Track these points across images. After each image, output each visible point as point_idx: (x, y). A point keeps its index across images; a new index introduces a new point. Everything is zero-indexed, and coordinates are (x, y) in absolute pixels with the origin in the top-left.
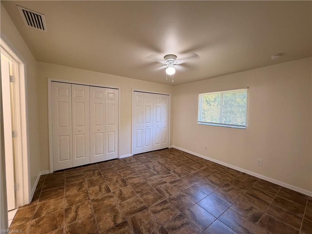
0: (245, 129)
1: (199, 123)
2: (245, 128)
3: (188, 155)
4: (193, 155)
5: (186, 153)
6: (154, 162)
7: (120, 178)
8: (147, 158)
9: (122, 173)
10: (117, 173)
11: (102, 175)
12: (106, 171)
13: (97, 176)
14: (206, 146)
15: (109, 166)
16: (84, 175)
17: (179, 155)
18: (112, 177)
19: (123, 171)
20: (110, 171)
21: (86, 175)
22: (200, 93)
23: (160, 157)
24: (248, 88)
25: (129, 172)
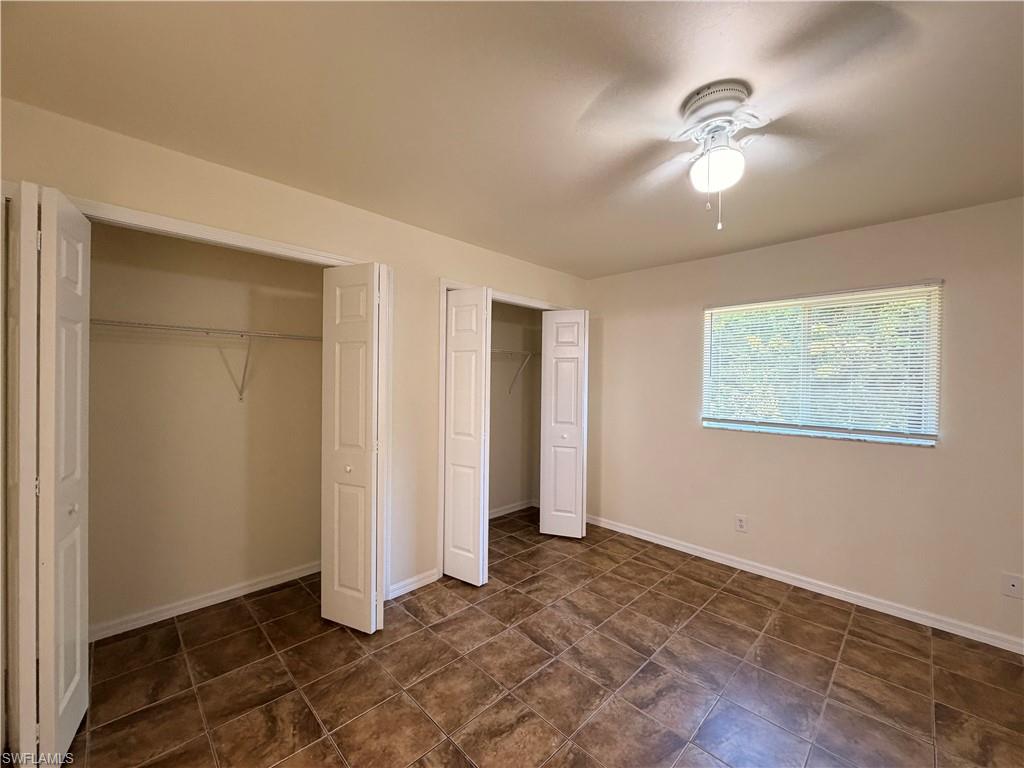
0: (932, 446)
1: (705, 424)
2: (933, 443)
3: (662, 552)
4: (684, 556)
5: (650, 546)
6: (553, 606)
7: (434, 744)
8: (510, 587)
9: (430, 698)
10: (399, 703)
11: (326, 734)
12: (339, 698)
13: (293, 749)
14: (743, 516)
15: (347, 661)
16: (214, 746)
17: (630, 559)
18: (384, 741)
19: (429, 683)
20: (363, 698)
21: (225, 747)
22: (710, 307)
23: (562, 578)
24: (943, 282)
25: (462, 685)
